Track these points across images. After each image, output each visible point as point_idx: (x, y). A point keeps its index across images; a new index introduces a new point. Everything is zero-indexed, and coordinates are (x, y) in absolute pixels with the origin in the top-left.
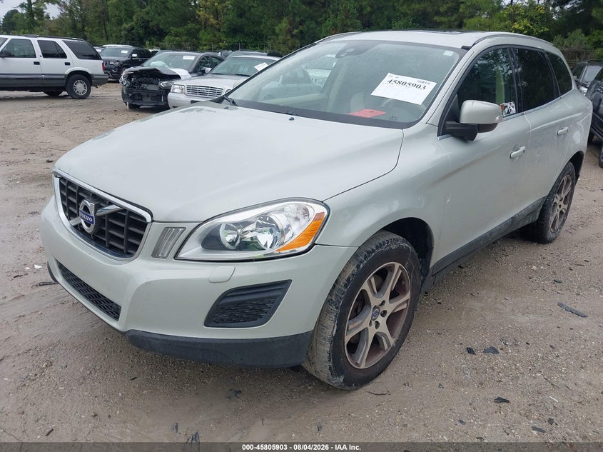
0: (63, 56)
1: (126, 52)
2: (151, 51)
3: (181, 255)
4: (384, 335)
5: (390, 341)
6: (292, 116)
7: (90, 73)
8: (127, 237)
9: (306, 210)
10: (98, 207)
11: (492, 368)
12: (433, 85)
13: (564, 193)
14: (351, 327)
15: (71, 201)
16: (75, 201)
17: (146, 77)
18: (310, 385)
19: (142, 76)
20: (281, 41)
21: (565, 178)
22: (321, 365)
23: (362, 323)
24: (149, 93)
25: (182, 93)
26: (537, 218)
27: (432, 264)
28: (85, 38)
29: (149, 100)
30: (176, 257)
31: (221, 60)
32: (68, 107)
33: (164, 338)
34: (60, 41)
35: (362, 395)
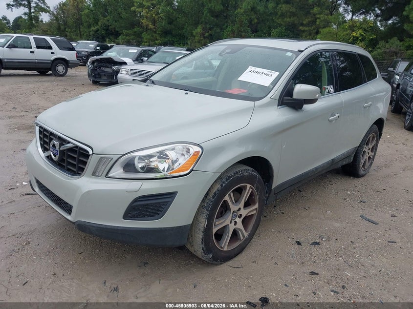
0: (50, 48)
1: (93, 46)
2: (109, 45)
3: (110, 175)
4: (240, 230)
5: (244, 234)
6: (187, 92)
7: (68, 59)
8: (78, 163)
9: (189, 149)
10: (61, 145)
11: (311, 254)
12: (277, 74)
13: (371, 145)
14: (217, 223)
15: (45, 141)
16: (48, 141)
17: (105, 63)
18: (192, 261)
19: (101, 62)
20: (197, 41)
21: (371, 135)
22: (197, 246)
23: (224, 221)
24: (105, 74)
25: (127, 74)
26: (352, 160)
27: (273, 187)
28: (66, 36)
29: (105, 78)
30: (106, 176)
31: (155, 53)
32: (52, 81)
33: (99, 226)
34: (48, 38)
35: (225, 267)
